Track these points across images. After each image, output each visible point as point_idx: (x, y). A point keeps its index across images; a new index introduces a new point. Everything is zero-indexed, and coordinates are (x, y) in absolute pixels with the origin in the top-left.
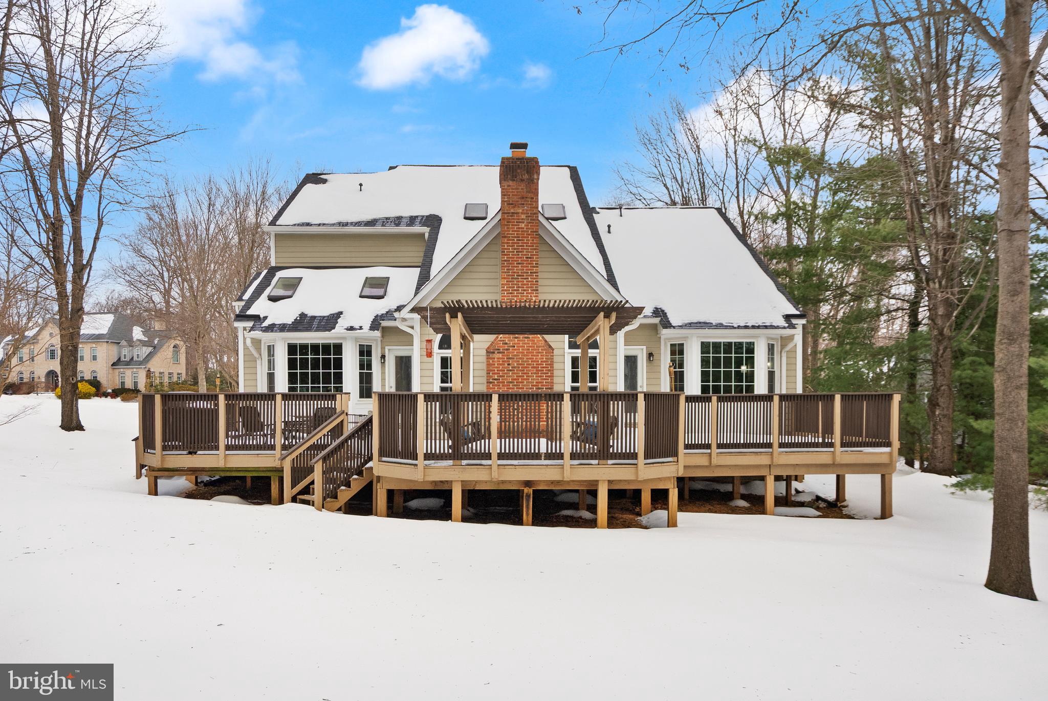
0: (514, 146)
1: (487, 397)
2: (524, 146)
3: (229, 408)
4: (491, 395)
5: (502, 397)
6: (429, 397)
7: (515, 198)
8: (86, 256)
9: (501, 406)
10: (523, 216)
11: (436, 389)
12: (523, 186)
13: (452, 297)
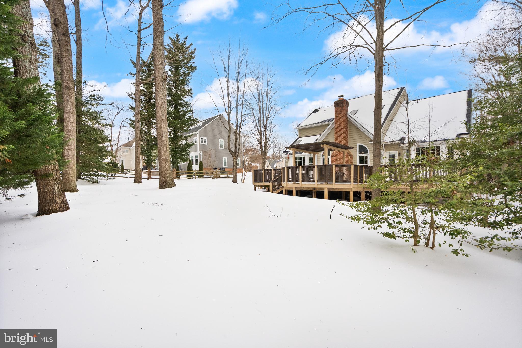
0: (340, 97)
1: (331, 166)
2: (343, 96)
3: (265, 173)
4: (332, 165)
5: (336, 166)
6: (318, 166)
7: (338, 112)
8: (267, 140)
9: (336, 168)
10: (341, 117)
11: (321, 164)
12: (340, 108)
13: (326, 140)
